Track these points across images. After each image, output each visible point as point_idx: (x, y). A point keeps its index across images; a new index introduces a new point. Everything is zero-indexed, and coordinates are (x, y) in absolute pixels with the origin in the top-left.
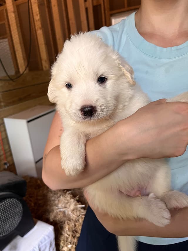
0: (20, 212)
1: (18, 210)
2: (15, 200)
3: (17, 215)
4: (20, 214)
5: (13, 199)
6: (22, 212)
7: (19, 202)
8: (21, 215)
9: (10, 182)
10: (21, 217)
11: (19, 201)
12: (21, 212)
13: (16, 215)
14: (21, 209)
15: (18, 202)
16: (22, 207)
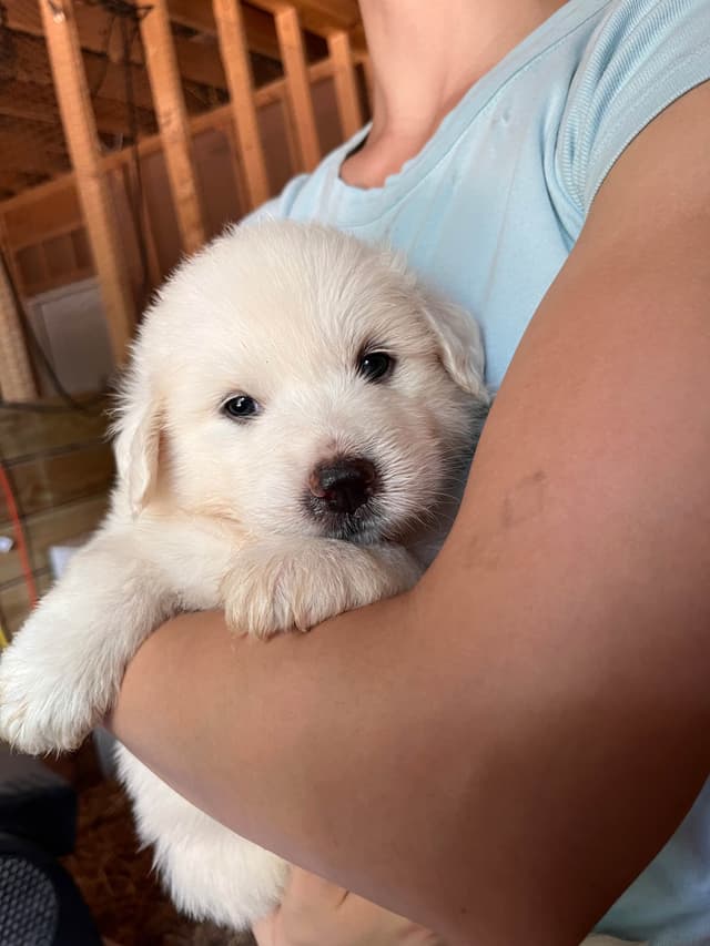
0: (48, 914)
1: (36, 905)
2: (23, 864)
3: (33, 928)
4: (45, 925)
5: (14, 860)
6: (55, 918)
7: (43, 877)
8: (52, 928)
9: (9, 791)
10: (50, 937)
11: (41, 872)
12: (51, 918)
13: (30, 926)
14: (51, 903)
15: (36, 872)
16: (53, 896)
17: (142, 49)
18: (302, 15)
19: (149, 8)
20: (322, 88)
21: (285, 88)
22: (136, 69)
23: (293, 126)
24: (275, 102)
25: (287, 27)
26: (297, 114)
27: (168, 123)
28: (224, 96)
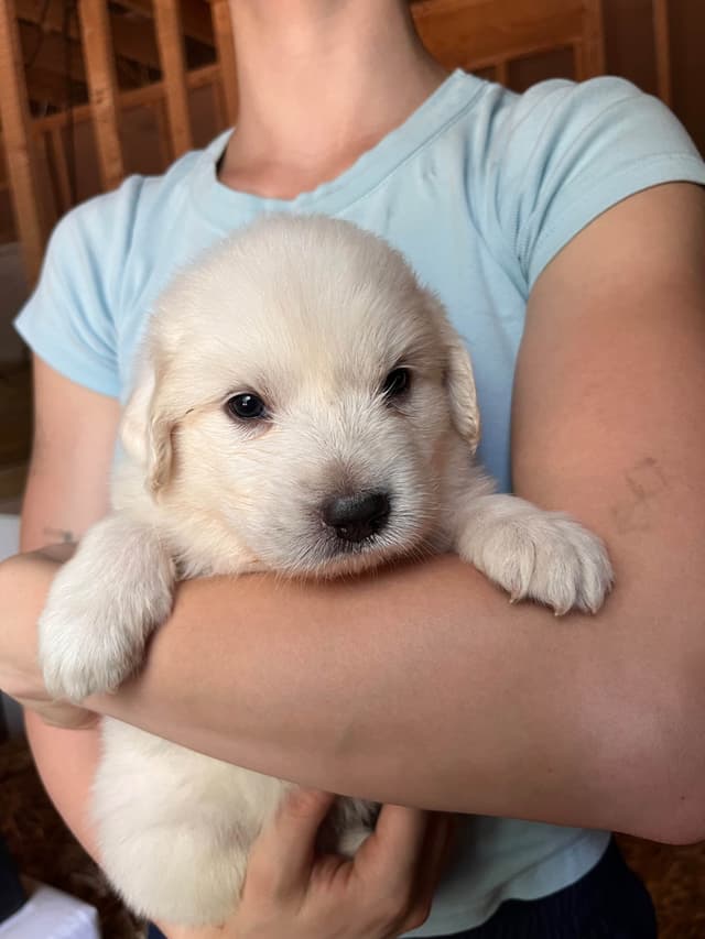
17: (79, 28)
21: (217, 73)
22: (73, 47)
27: (99, 101)
28: (156, 75)
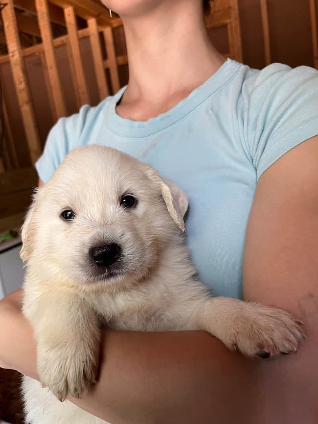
18: (76, 10)
19: (6, 5)
20: (84, 41)
21: (68, 39)
23: (71, 55)
24: (63, 45)
25: (69, 15)
26: (73, 51)
28: (40, 41)
